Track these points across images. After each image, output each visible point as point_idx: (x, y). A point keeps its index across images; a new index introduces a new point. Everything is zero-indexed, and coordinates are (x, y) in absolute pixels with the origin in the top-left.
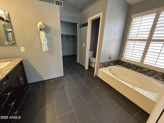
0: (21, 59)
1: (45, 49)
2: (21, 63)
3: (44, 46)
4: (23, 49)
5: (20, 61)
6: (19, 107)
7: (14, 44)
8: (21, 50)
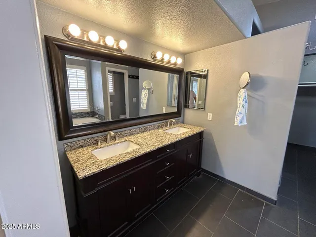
0: (202, 129)
1: (238, 121)
2: (200, 135)
3: (237, 117)
4: (210, 117)
5: (200, 131)
6: (175, 188)
7: (203, 108)
8: (208, 116)
